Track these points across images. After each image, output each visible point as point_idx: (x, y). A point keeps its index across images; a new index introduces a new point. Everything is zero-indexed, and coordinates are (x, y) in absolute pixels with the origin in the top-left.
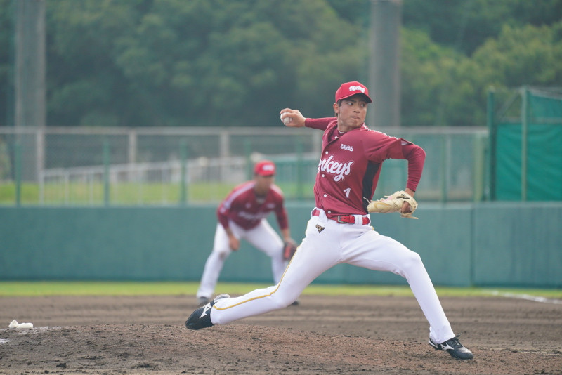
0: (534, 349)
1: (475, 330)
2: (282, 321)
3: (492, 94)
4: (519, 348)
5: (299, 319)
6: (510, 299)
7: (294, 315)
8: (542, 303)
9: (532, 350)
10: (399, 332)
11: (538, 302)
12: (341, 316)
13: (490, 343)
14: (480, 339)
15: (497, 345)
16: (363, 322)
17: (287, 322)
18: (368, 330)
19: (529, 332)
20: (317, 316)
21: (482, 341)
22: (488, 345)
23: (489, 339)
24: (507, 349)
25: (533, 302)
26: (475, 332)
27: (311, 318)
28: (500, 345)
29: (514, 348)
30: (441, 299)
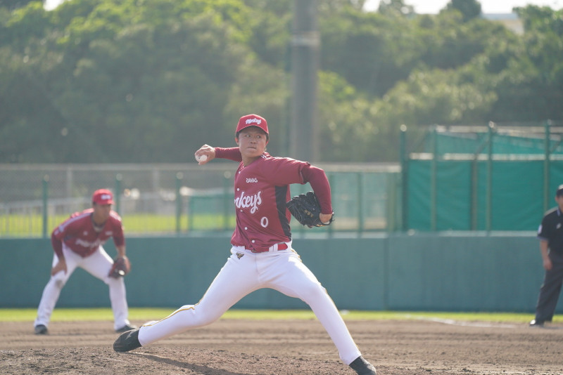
0: (446, 368)
1: (391, 350)
2: (212, 344)
3: (403, 133)
4: (431, 367)
5: (228, 341)
6: (421, 322)
7: (224, 338)
8: (451, 325)
9: (444, 369)
10: (321, 353)
11: (447, 324)
12: (267, 339)
13: (405, 362)
14: (396, 359)
15: (411, 365)
16: (287, 344)
17: (217, 344)
18: (293, 352)
19: (440, 352)
20: (245, 338)
21: (397, 360)
22: (405, 365)
23: (404, 359)
24: (421, 368)
25: (443, 324)
26: (391, 353)
27: (239, 341)
28: (415, 364)
29: (427, 367)
30: (347, 322)
